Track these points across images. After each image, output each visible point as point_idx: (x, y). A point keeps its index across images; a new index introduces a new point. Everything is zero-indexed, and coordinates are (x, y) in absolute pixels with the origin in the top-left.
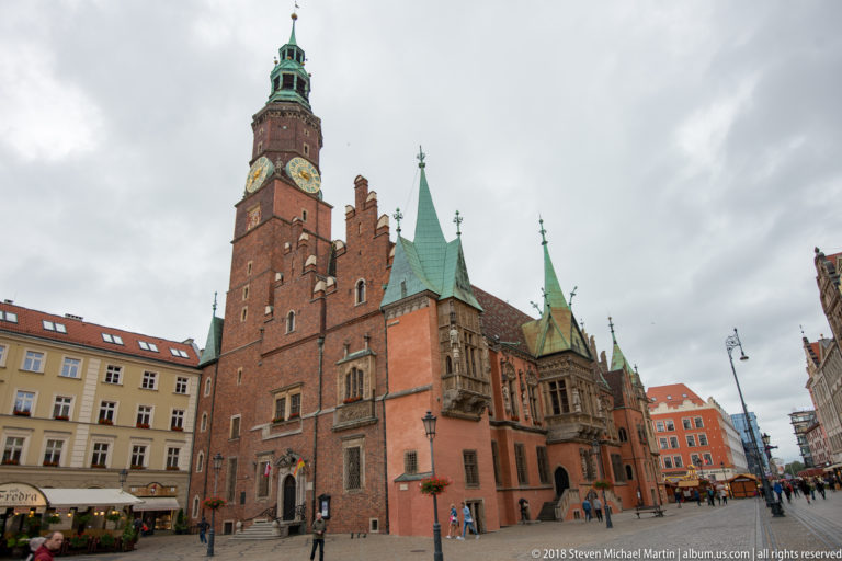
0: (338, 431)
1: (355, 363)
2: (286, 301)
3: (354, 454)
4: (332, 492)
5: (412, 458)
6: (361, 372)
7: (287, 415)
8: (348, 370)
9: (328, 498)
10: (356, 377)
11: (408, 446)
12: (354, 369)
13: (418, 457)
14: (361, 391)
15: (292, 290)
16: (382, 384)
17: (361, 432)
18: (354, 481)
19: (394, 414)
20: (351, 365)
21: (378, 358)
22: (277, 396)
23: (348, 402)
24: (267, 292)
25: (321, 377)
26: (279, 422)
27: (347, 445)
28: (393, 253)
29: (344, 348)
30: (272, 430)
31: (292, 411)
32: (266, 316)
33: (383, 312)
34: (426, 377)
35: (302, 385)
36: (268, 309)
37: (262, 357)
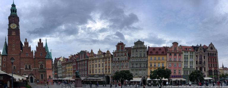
0: (39, 72)
2: (26, 51)
4: (39, 79)
6: (43, 65)
11: (49, 75)
13: (51, 76)
14: (43, 67)
15: (26, 49)
16: (45, 67)
17: (43, 72)
18: (42, 78)
19: (47, 71)
21: (45, 64)
22: (26, 65)
23: (41, 68)
24: (20, 47)
25: (35, 64)
26: (26, 68)
27: (41, 74)
28: (47, 52)
29: (39, 61)
30: (25, 69)
31: (29, 67)
32: (20, 51)
33: (45, 58)
34: (51, 68)
35: (31, 64)
36: (21, 51)
37: (21, 58)
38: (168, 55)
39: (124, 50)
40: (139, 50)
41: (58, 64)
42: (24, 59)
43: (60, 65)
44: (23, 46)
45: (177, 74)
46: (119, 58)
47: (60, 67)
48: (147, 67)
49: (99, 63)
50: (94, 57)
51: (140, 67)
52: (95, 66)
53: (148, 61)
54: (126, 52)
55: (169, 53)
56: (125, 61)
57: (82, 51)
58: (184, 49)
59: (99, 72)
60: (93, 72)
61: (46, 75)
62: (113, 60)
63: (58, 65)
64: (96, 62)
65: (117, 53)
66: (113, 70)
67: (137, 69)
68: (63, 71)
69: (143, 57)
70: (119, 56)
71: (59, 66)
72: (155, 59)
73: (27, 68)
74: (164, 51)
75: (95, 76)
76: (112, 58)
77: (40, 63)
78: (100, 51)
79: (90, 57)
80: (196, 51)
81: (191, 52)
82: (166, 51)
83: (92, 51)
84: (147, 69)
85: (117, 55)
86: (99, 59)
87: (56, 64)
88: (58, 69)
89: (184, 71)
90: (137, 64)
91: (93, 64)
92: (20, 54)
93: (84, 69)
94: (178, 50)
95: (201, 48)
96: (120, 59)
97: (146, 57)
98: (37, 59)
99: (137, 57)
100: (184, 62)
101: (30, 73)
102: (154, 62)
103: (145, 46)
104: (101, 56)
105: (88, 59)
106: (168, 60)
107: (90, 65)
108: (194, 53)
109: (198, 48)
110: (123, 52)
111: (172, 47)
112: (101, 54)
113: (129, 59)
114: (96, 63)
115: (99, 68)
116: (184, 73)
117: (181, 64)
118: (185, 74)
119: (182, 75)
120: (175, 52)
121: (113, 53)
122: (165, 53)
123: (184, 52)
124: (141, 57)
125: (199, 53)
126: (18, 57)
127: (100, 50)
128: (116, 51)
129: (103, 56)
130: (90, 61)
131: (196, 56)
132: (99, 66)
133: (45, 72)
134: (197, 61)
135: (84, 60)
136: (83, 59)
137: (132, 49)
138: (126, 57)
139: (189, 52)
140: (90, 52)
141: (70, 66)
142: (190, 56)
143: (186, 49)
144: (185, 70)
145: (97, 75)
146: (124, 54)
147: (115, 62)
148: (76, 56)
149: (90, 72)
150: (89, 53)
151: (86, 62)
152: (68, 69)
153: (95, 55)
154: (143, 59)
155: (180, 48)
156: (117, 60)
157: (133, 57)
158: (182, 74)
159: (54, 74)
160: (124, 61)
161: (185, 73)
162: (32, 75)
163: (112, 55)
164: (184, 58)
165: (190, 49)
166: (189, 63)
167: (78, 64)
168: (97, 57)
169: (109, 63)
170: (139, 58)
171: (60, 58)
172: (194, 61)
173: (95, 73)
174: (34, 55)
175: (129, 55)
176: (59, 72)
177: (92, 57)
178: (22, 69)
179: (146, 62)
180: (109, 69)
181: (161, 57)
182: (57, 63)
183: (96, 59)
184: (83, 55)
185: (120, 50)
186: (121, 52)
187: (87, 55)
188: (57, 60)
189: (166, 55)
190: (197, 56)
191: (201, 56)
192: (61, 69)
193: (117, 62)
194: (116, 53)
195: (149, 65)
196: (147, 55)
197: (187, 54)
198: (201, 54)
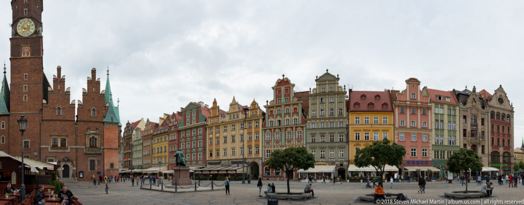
0: (86, 154)
1: (94, 135)
2: (56, 102)
3: (92, 162)
4: (84, 171)
5: (112, 165)
6: (96, 139)
7: (59, 145)
8: (91, 137)
9: (82, 172)
10: (93, 140)
11: (111, 161)
12: (93, 137)
13: (114, 165)
14: (96, 144)
15: (58, 98)
16: (102, 144)
17: (96, 156)
18: (92, 168)
19: (107, 154)
20: (92, 136)
21: (102, 136)
22: (53, 137)
23: (90, 146)
24: (41, 93)
25: (76, 135)
26: (55, 146)
27: (90, 159)
28: (107, 105)
29: (88, 129)
30: (51, 149)
31: (61, 144)
32: (43, 104)
33: (103, 123)
34: (116, 145)
35: (67, 136)
36: (44, 101)
37: (43, 120)
38: (397, 111)
39: (291, 101)
40: (327, 100)
41: (133, 137)
42: (51, 123)
43: (138, 140)
44: (49, 89)
45: (419, 157)
46: (280, 121)
47: (137, 145)
48: (348, 142)
49: (233, 133)
50: (221, 120)
51: (332, 141)
52: (222, 140)
53: (350, 127)
54: (297, 104)
55: (399, 106)
56: (294, 128)
57: (191, 104)
58: (434, 99)
59: (234, 153)
60: (218, 154)
61: (101, 162)
62: (267, 126)
63: (133, 140)
64: (226, 131)
65: (277, 106)
66: (267, 149)
67: (324, 145)
68: (146, 153)
69: (336, 116)
70: (281, 115)
71: (137, 143)
72: (367, 123)
73: (57, 146)
74: (389, 102)
75: (223, 162)
76: (264, 119)
77: (91, 134)
78: (234, 104)
79: (211, 118)
80: (461, 105)
81: (449, 105)
82: (392, 103)
83: (215, 102)
84: (347, 146)
85: (275, 111)
86: (233, 124)
87: (128, 137)
88: (134, 149)
89: (435, 152)
90: (323, 135)
91: (218, 135)
92: (42, 110)
93: (197, 148)
94: (419, 99)
95: (474, 97)
96: (284, 123)
97: (345, 116)
98: (82, 123)
99: (323, 118)
100: (436, 129)
101: (62, 157)
102: (364, 130)
103: (341, 87)
104: (237, 117)
105: (207, 125)
106: (397, 126)
107: (211, 139)
108: (458, 108)
109: (468, 96)
110: (289, 105)
111: (405, 91)
112: (237, 110)
113: (304, 121)
114: (225, 134)
115: (233, 145)
116: (435, 155)
117: (429, 136)
118: (438, 157)
119: (431, 159)
120: (414, 104)
121: (265, 107)
122: (389, 105)
123: (433, 105)
124: (332, 117)
125: (471, 108)
126: (37, 119)
127: (234, 99)
128: (273, 101)
129: (241, 116)
130: (211, 128)
131: (462, 118)
132: (233, 141)
133: (101, 155)
134: (465, 130)
135: (197, 127)
136: (194, 123)
137: (312, 96)
138: (297, 117)
139: (446, 107)
140: (210, 106)
141: (161, 142)
142: (449, 115)
143: (440, 98)
144: (437, 148)
145: (229, 160)
146: (291, 109)
147: (271, 129)
148: (178, 117)
149: (211, 155)
150: (208, 110)
151: (201, 131)
152: (156, 150)
153: (223, 114)
154: (336, 122)
155: (425, 93)
156: (277, 124)
157: (314, 118)
158: (431, 156)
159: (122, 160)
160: (292, 128)
161: (438, 155)
162: (68, 160)
163: (264, 114)
164: (433, 120)
165: (448, 97)
166: (446, 133)
167: (182, 135)
168: (227, 119)
169: (257, 133)
170: (329, 119)
171: (138, 122)
172: (458, 129)
173: (221, 157)
174: (76, 114)
175: (305, 111)
176: (135, 156)
177: (216, 120)
178: (44, 147)
179: (345, 130)
180: (257, 147)
181: (381, 118)
182: (131, 135)
183: (225, 124)
184: (194, 115)
185: (283, 99)
186: (286, 105)
187: (205, 113)
188: (131, 127)
189: (393, 111)
190: (465, 117)
191: (475, 118)
192: (140, 148)
193: (277, 130)
194: (273, 107)
195: (352, 137)
196: (348, 110)
197: (441, 111)
198: (474, 111)
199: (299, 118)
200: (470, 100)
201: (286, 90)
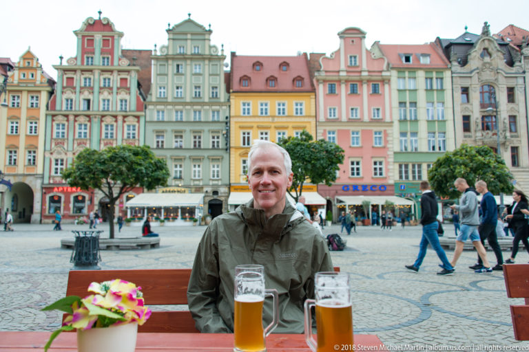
38: (321, 90)
39: (116, 63)
40: (188, 68)
45: (367, 177)
46: (89, 101)
48: (228, 149)
51: (197, 146)
53: (233, 120)
54: (128, 71)
55: (325, 81)
56: (120, 119)
62: (57, 107)
65: (83, 70)
66: (55, 156)
67: (180, 153)
69: (206, 100)
70: (91, 89)
72: (264, 112)
74: (305, 75)
76: (51, 94)
80: (456, 66)
81: (428, 70)
82: (311, 76)
84: (226, 156)
85: (79, 79)
89: (400, 166)
90: (179, 135)
94: (365, 67)
95: (486, 44)
96: (98, 106)
97: (222, 100)
99: (179, 102)
100: (400, 121)
102: (258, 127)
103: (214, 47)
106: (322, 118)
108: (447, 75)
109: (471, 45)
110: (111, 71)
111: (338, 52)
113: (142, 106)
116: (400, 172)
117: (386, 135)
118: (407, 177)
119: (391, 182)
120: (354, 76)
122: (307, 81)
123: (394, 73)
124: (197, 101)
125: (479, 71)
128: (75, 58)
131: (458, 94)
134: (466, 119)
137: (157, 59)
138: (127, 97)
139: (421, 74)
142: (430, 90)
143: (407, 59)
144: (403, 159)
146: (115, 80)
147: (67, 116)
154: (206, 111)
155: (377, 54)
156: (83, 106)
157: (163, 102)
158: (392, 175)
160: (115, 117)
161: (406, 172)
163: (51, 82)
164: (395, 104)
165: (424, 55)
166: (423, 128)
169: (33, 119)
170: (192, 104)
172: (449, 116)
175: (143, 86)
179: (222, 127)
180: (32, 150)
181: (290, 103)
185: (98, 59)
186: (104, 71)
189: (313, 90)
190: (465, 91)
191: (489, 91)
193: (82, 119)
194: (74, 70)
195: (236, 139)
196: (228, 90)
197: (411, 85)
198: (488, 76)
199: (132, 97)
200: (475, 54)
201: (105, 42)
